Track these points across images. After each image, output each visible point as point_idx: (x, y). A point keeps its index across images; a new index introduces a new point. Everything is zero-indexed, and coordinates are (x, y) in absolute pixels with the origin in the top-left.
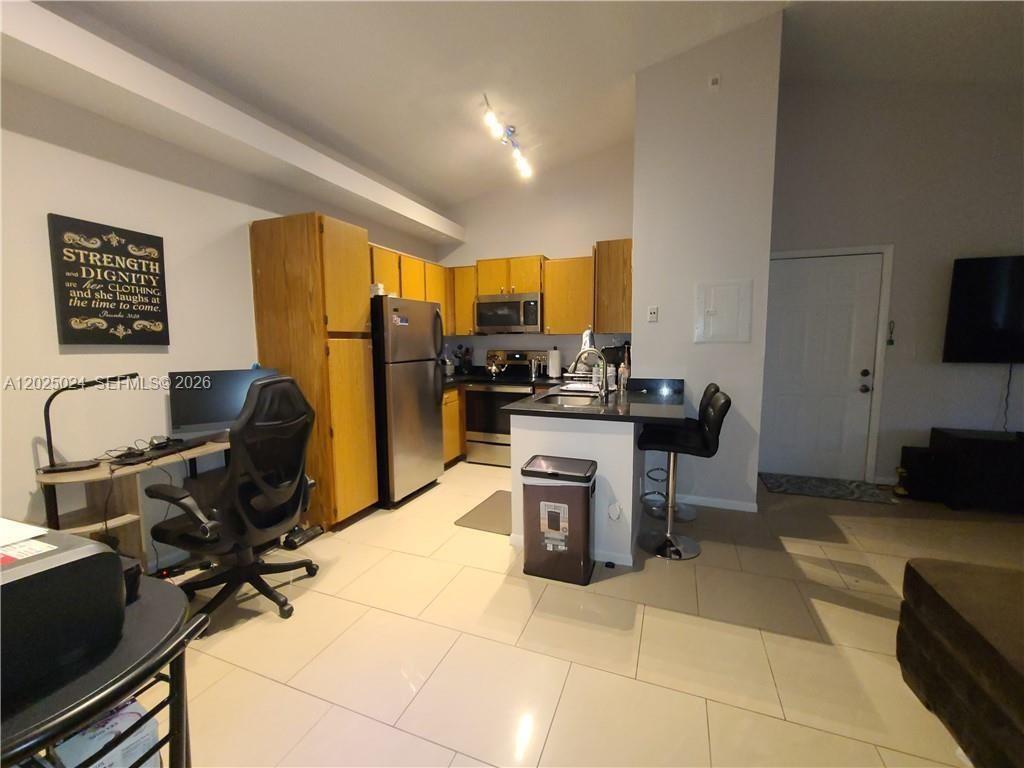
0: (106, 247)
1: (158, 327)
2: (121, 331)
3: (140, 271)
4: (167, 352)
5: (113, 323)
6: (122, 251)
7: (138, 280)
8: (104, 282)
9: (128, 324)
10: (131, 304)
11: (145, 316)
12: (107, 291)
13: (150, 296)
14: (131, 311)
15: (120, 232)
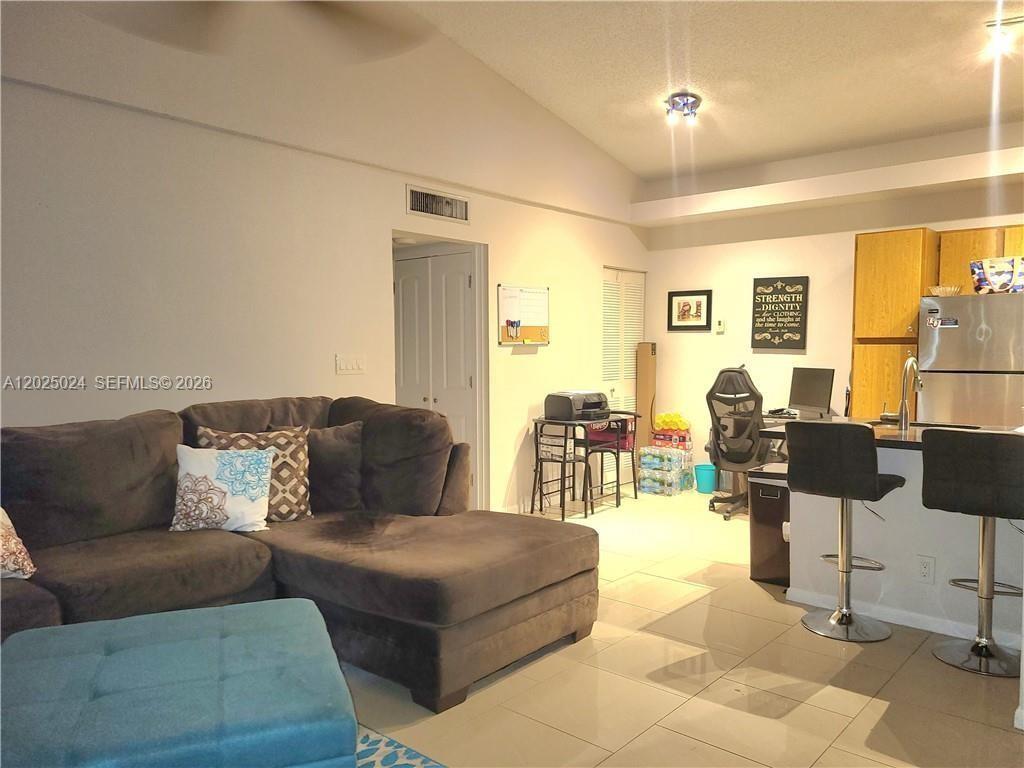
0: (776, 291)
1: (797, 337)
2: (777, 341)
3: (791, 302)
4: (805, 354)
5: (773, 336)
6: (783, 291)
7: (789, 308)
8: (772, 311)
9: (781, 336)
10: (784, 323)
11: (791, 330)
12: (772, 317)
13: (794, 317)
14: (783, 328)
15: (782, 280)
